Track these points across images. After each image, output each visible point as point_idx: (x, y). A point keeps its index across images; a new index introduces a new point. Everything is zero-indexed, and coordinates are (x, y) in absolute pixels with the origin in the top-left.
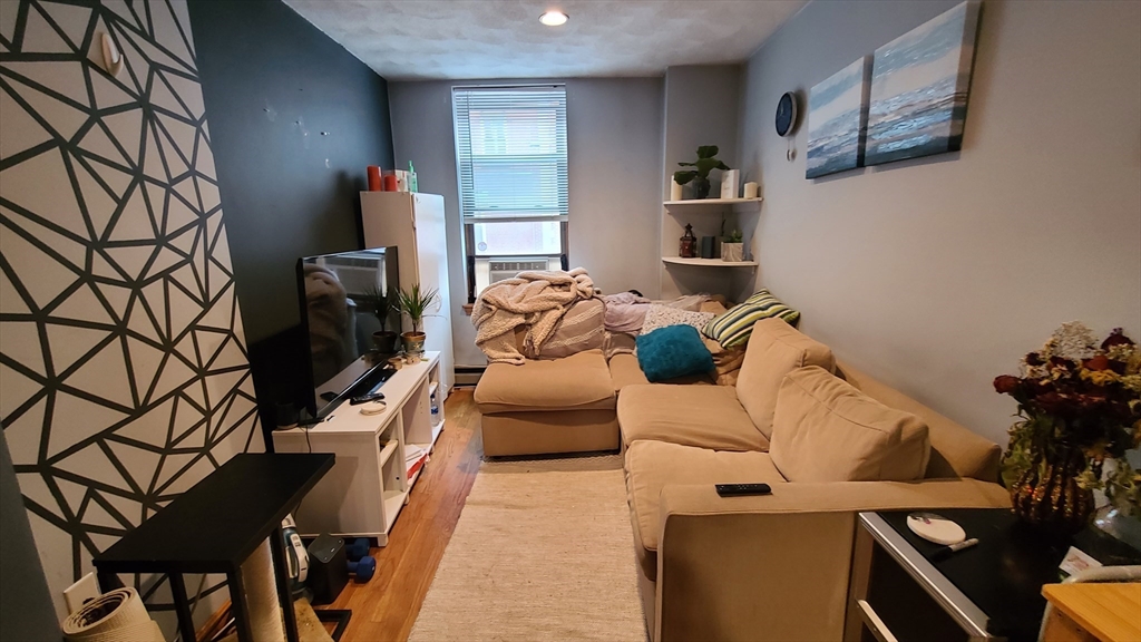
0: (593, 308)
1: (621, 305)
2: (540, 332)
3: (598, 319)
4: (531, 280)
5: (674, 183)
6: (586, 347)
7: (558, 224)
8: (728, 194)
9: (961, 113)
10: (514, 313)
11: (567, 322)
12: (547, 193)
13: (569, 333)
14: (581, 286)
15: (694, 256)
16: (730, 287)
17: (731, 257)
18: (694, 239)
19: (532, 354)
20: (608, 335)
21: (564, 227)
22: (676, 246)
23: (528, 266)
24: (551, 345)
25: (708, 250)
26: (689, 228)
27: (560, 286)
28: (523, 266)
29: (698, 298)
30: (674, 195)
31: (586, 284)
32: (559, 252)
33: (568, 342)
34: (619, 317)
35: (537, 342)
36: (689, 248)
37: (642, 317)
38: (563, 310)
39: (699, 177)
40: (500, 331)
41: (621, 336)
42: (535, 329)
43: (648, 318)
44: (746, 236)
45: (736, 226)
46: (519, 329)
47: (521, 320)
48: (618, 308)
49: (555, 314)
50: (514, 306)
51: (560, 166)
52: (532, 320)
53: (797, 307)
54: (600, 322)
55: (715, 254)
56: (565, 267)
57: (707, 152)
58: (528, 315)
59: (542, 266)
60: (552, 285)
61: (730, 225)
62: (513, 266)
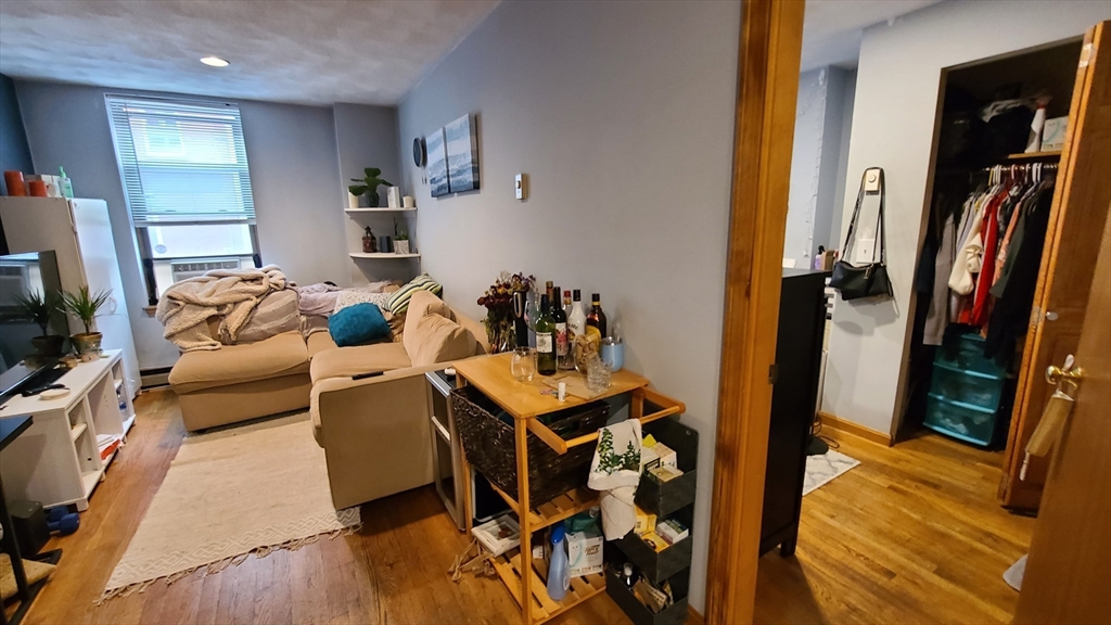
0: (289, 296)
1: (316, 293)
2: (234, 320)
3: (293, 306)
4: (221, 277)
5: (350, 194)
6: (282, 330)
7: (245, 228)
8: (393, 205)
10: (205, 306)
11: (261, 310)
12: (233, 198)
13: (265, 319)
14: (272, 280)
15: (375, 251)
16: (404, 272)
17: (401, 250)
18: (373, 238)
19: (227, 340)
20: (303, 319)
21: (253, 229)
22: (362, 247)
23: (219, 265)
24: (249, 331)
25: (386, 248)
26: (368, 229)
27: (252, 280)
28: (210, 266)
29: (381, 284)
30: (352, 203)
31: (278, 278)
32: (250, 251)
33: (264, 327)
34: (313, 303)
35: (232, 330)
36: (370, 245)
37: (333, 301)
38: (255, 300)
39: (370, 191)
40: (192, 323)
41: (316, 318)
42: (228, 319)
43: (338, 301)
44: (411, 235)
45: (406, 229)
46: (211, 320)
47: (213, 311)
48: (311, 296)
49: (249, 305)
50: (203, 300)
51: (242, 175)
52: (224, 312)
53: (441, 282)
54: (295, 308)
55: (390, 250)
56: (258, 264)
57: (372, 173)
58: (220, 307)
59: (233, 265)
60: (244, 280)
61: (401, 226)
62: (201, 267)
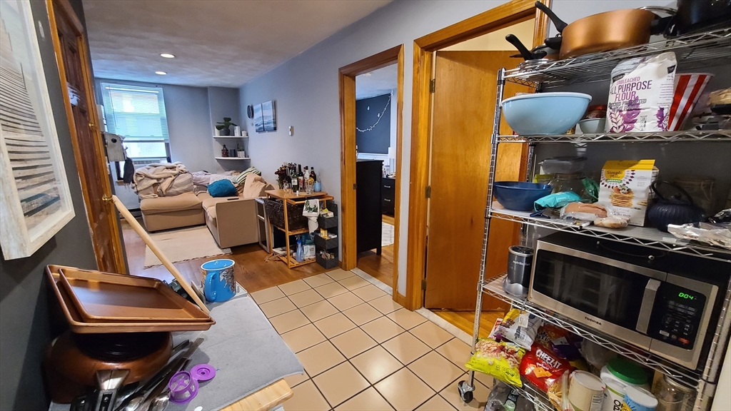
0: (188, 176)
1: (200, 176)
2: (165, 186)
3: (190, 180)
4: (156, 167)
5: (216, 129)
6: (186, 191)
7: (163, 144)
8: (237, 135)
9: (275, 123)
10: (152, 179)
11: (176, 182)
12: (158, 130)
13: (178, 186)
14: (180, 168)
15: (228, 156)
16: (243, 166)
17: (241, 156)
18: (227, 150)
19: (161, 195)
20: (195, 186)
21: (167, 145)
22: (221, 154)
23: (154, 161)
24: (171, 191)
25: (233, 155)
26: (224, 146)
27: (171, 168)
28: (151, 162)
29: (231, 172)
30: (217, 134)
31: (183, 167)
32: (166, 156)
33: (178, 189)
34: (199, 179)
35: (164, 189)
36: (225, 153)
37: (209, 179)
38: (173, 177)
39: (226, 128)
40: (147, 187)
41: (202, 187)
42: (162, 185)
43: (211, 179)
44: (246, 148)
45: (243, 146)
46: (155, 185)
47: (155, 181)
48: (198, 177)
49: (171, 179)
50: (152, 176)
51: (162, 119)
52: (160, 182)
53: (260, 170)
54: (191, 182)
55: (236, 156)
56: (170, 161)
57: (227, 120)
58: (158, 179)
59: (158, 162)
60: (167, 168)
61: (240, 145)
62: (147, 162)
